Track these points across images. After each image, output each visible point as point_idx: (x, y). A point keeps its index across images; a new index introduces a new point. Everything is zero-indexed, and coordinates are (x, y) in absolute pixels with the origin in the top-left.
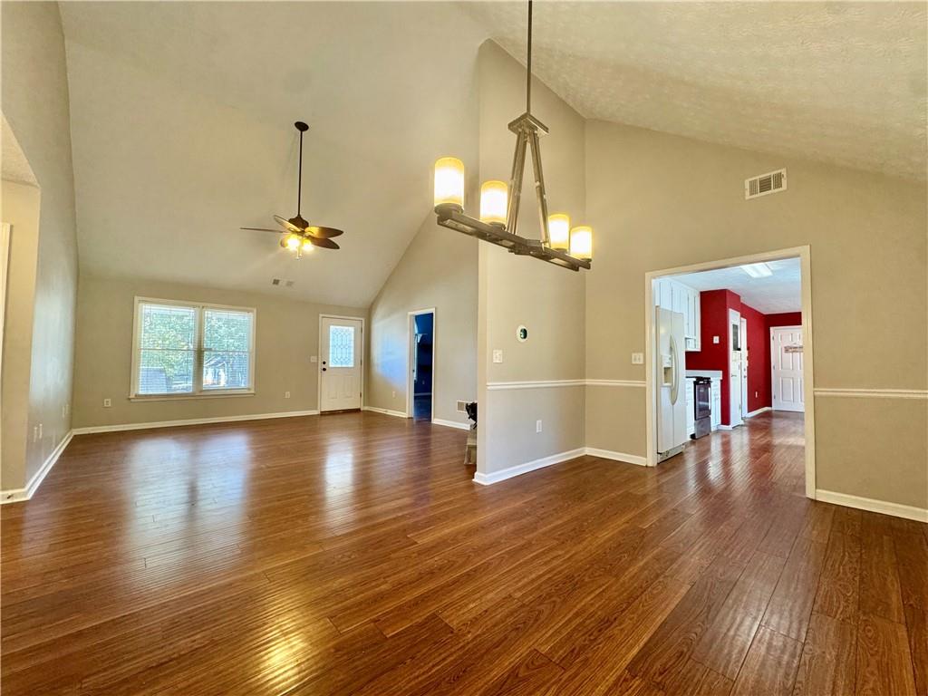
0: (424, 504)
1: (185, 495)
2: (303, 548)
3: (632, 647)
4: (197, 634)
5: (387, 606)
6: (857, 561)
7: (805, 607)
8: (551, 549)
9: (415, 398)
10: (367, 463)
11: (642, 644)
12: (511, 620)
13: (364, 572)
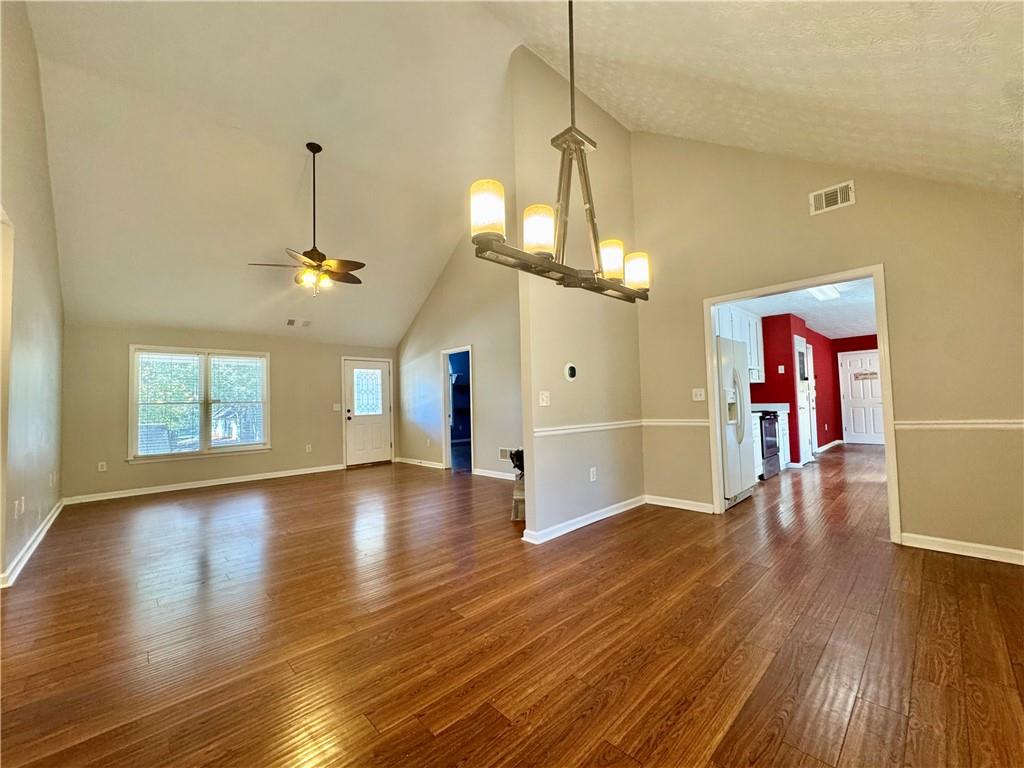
0: (468, 570)
1: (195, 572)
2: (331, 630)
3: (716, 731)
4: (209, 744)
5: (434, 696)
6: (955, 615)
7: (904, 671)
8: (614, 619)
9: (452, 444)
10: (401, 524)
11: (727, 728)
12: (575, 707)
13: (404, 655)
